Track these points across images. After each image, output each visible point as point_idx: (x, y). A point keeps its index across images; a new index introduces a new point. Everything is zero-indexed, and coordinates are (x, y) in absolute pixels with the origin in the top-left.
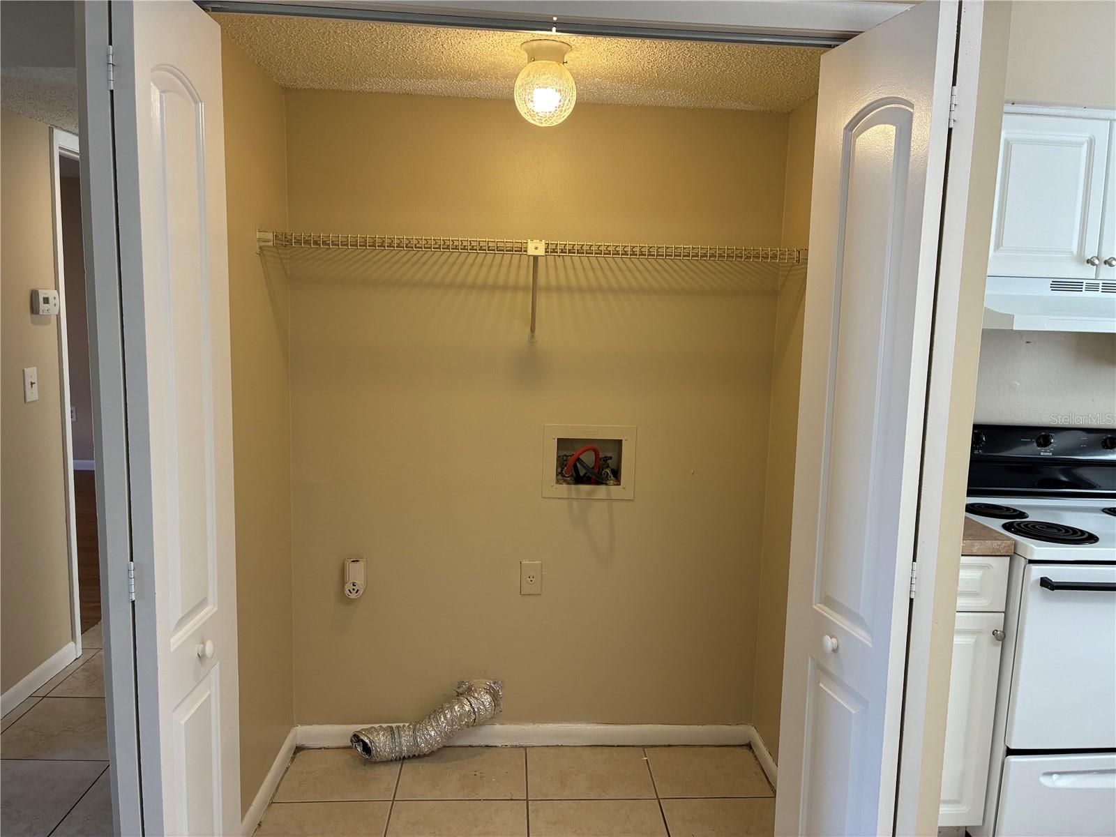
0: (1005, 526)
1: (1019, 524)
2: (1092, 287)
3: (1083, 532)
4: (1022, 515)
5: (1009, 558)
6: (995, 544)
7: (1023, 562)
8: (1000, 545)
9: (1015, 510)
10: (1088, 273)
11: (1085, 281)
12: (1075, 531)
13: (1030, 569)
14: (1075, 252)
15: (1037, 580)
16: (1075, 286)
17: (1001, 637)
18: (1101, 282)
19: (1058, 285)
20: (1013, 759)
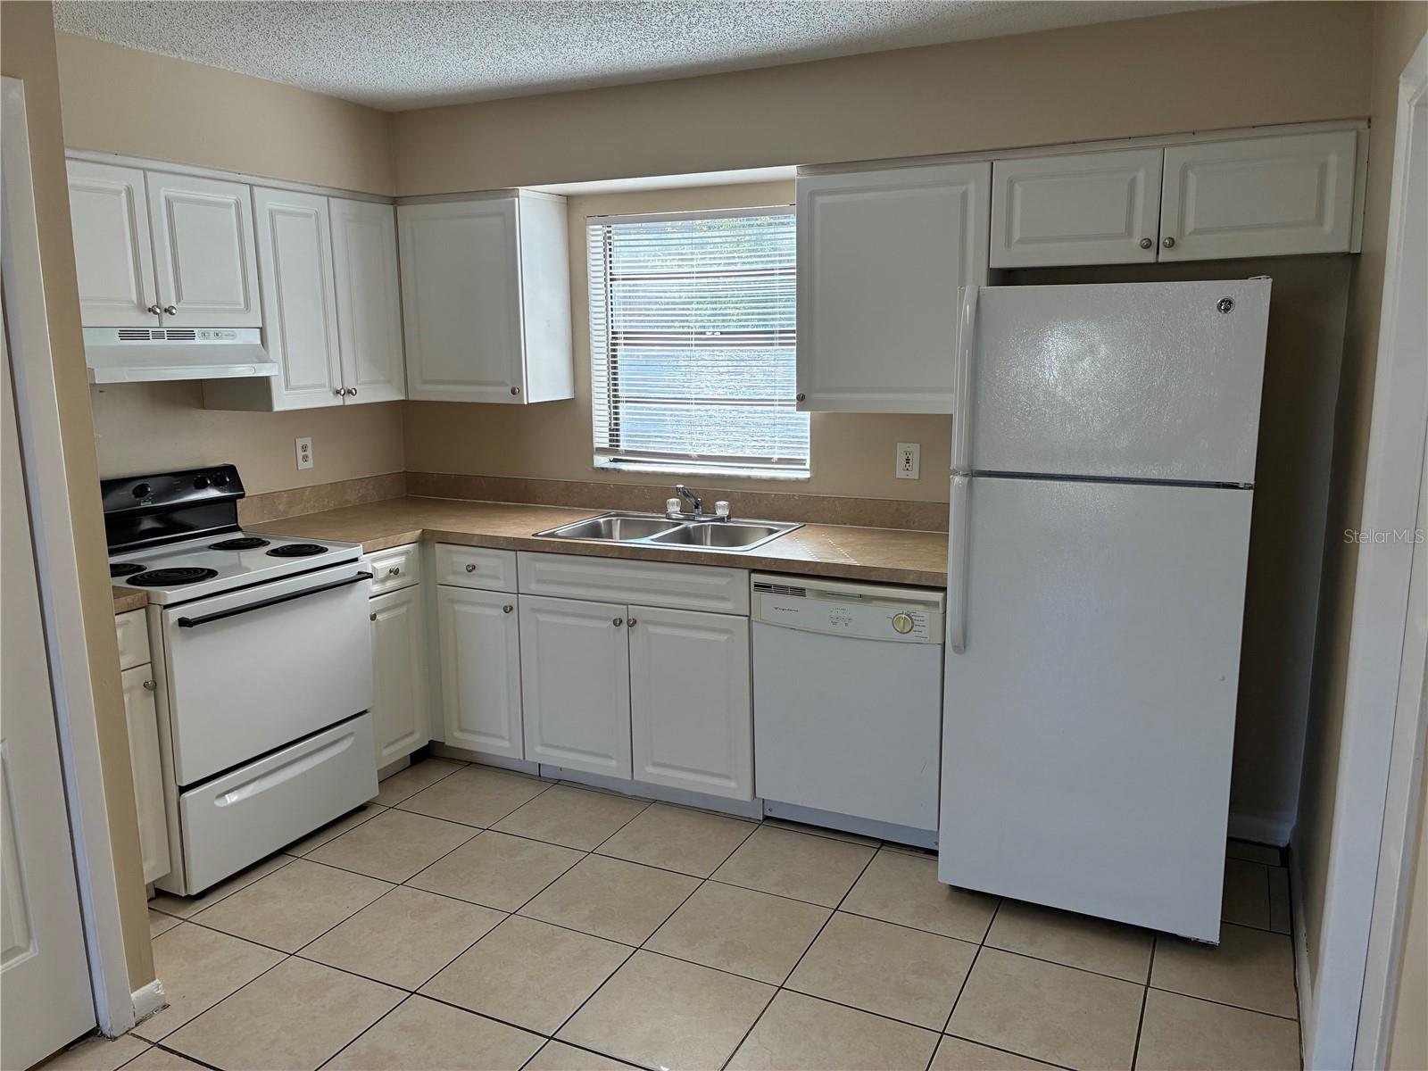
0: (129, 582)
1: (142, 576)
2: (159, 336)
3: (203, 570)
4: (140, 568)
5: (144, 610)
6: (129, 599)
7: (158, 609)
8: (133, 600)
9: (132, 565)
10: (151, 322)
11: (150, 330)
12: (195, 570)
13: (167, 614)
14: (135, 301)
15: (174, 623)
16: (142, 334)
17: (152, 687)
18: (165, 330)
19: (126, 334)
20: (187, 795)
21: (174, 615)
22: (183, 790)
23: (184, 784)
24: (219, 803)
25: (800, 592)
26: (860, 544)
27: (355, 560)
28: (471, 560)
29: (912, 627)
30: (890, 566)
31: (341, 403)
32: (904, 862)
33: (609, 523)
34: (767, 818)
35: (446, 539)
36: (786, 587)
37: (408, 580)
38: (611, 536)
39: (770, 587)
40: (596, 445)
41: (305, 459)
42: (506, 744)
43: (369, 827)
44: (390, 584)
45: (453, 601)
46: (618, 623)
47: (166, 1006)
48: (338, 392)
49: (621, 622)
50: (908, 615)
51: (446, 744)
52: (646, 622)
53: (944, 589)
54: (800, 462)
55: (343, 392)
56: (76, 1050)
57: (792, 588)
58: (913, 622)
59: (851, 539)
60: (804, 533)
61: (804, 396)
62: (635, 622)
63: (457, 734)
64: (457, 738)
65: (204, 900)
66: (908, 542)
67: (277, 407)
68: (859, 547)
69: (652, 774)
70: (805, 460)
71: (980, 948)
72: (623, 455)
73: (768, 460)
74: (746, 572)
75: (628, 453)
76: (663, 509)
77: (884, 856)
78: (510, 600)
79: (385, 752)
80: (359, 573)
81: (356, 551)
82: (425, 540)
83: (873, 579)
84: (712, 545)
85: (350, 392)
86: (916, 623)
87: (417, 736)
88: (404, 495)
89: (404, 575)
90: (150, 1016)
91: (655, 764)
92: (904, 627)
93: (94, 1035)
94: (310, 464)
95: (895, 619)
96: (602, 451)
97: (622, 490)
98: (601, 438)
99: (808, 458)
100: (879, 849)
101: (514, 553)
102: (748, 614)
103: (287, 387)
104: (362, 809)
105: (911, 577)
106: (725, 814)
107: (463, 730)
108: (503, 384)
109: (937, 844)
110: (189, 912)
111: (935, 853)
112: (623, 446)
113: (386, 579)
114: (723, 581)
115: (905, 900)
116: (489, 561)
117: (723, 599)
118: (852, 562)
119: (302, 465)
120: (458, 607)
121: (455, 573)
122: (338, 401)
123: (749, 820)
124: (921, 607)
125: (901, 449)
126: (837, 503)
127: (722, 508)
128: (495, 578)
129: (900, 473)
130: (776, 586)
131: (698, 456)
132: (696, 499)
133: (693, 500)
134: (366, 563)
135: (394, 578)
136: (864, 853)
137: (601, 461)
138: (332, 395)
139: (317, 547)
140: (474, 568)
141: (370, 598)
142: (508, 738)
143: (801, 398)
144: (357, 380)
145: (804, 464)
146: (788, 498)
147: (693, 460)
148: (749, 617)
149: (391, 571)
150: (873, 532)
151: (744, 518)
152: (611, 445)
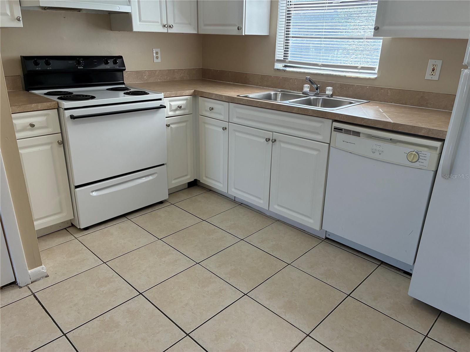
0: (58, 98)
3: (89, 96)
4: (70, 94)
5: (56, 109)
6: (48, 104)
7: (62, 110)
9: (68, 92)
12: (86, 96)
13: (65, 112)
17: (62, 143)
20: (77, 189)
21: (68, 113)
22: (77, 187)
23: (76, 185)
24: (91, 194)
25: (357, 134)
26: (397, 113)
27: (160, 99)
28: (212, 106)
29: (418, 160)
30: (411, 124)
31: (166, 32)
32: (391, 275)
33: (276, 94)
34: (327, 238)
35: (203, 95)
36: (350, 131)
37: (187, 111)
38: (276, 99)
39: (342, 130)
40: (276, 58)
41: (157, 58)
42: (222, 185)
43: (160, 211)
44: (178, 113)
45: (205, 123)
46: (268, 140)
47: (47, 276)
48: (164, 26)
49: (269, 140)
50: (417, 153)
51: (201, 181)
52: (280, 141)
53: (443, 140)
54: (373, 69)
55: (166, 26)
56: (5, 289)
57: (353, 132)
58: (419, 157)
59: (392, 109)
60: (367, 105)
61: (378, 28)
62: (275, 141)
63: (204, 178)
64: (204, 180)
65: (87, 231)
66: (425, 114)
67: (135, 29)
68: (396, 114)
69: (277, 209)
70: (375, 68)
71: (425, 338)
72: (288, 63)
73: (356, 68)
74: (331, 121)
75: (290, 62)
76: (301, 89)
77: (381, 270)
78: (225, 125)
79: (173, 182)
80: (161, 105)
81: (161, 96)
82: (195, 95)
83: (400, 131)
84: (321, 107)
85: (170, 27)
86: (421, 157)
87: (188, 177)
88: (201, 78)
89: (184, 109)
90: (39, 279)
91: (278, 205)
92: (413, 159)
93: (14, 284)
94: (159, 60)
95: (409, 154)
96: (279, 61)
97: (285, 79)
98: (279, 54)
99: (377, 67)
100: (379, 265)
101: (228, 103)
102: (329, 143)
103: (140, 21)
104: (161, 203)
105: (423, 131)
106: (308, 232)
107: (206, 177)
108: (235, 25)
109: (411, 270)
110: (79, 235)
111: (411, 275)
112: (290, 59)
113: (176, 110)
114: (317, 125)
115: (387, 298)
116: (219, 106)
117: (318, 133)
118: (390, 120)
119: (156, 61)
120: (207, 126)
121: (206, 111)
122: (165, 30)
123: (318, 238)
124: (426, 149)
125: (431, 62)
126: (389, 91)
127: (329, 91)
128: (220, 114)
129: (428, 77)
130: (345, 129)
131: (322, 64)
132: (317, 85)
133: (316, 86)
134: (165, 102)
135: (179, 110)
136: (370, 266)
137: (279, 66)
138: (162, 27)
139: (145, 92)
140: (213, 109)
141: (166, 117)
142: (222, 183)
143: (376, 29)
144: (174, 21)
145: (375, 70)
146: (362, 87)
147: (319, 66)
148: (329, 144)
149: (178, 107)
150: (405, 107)
151: (339, 96)
152: (284, 59)
